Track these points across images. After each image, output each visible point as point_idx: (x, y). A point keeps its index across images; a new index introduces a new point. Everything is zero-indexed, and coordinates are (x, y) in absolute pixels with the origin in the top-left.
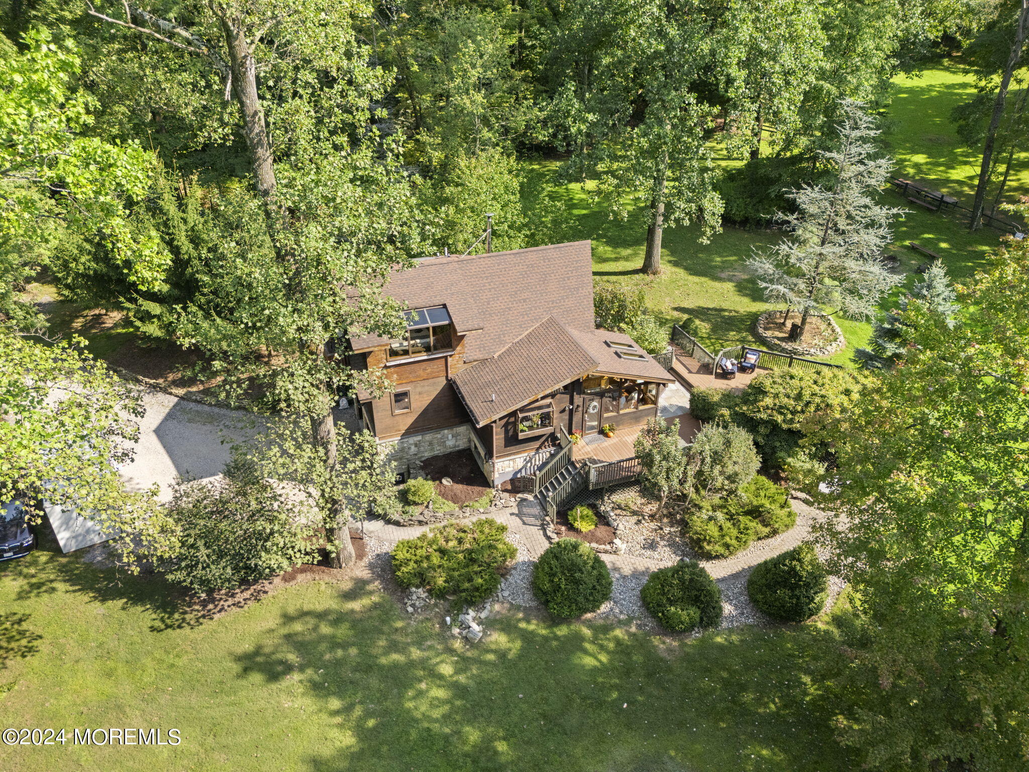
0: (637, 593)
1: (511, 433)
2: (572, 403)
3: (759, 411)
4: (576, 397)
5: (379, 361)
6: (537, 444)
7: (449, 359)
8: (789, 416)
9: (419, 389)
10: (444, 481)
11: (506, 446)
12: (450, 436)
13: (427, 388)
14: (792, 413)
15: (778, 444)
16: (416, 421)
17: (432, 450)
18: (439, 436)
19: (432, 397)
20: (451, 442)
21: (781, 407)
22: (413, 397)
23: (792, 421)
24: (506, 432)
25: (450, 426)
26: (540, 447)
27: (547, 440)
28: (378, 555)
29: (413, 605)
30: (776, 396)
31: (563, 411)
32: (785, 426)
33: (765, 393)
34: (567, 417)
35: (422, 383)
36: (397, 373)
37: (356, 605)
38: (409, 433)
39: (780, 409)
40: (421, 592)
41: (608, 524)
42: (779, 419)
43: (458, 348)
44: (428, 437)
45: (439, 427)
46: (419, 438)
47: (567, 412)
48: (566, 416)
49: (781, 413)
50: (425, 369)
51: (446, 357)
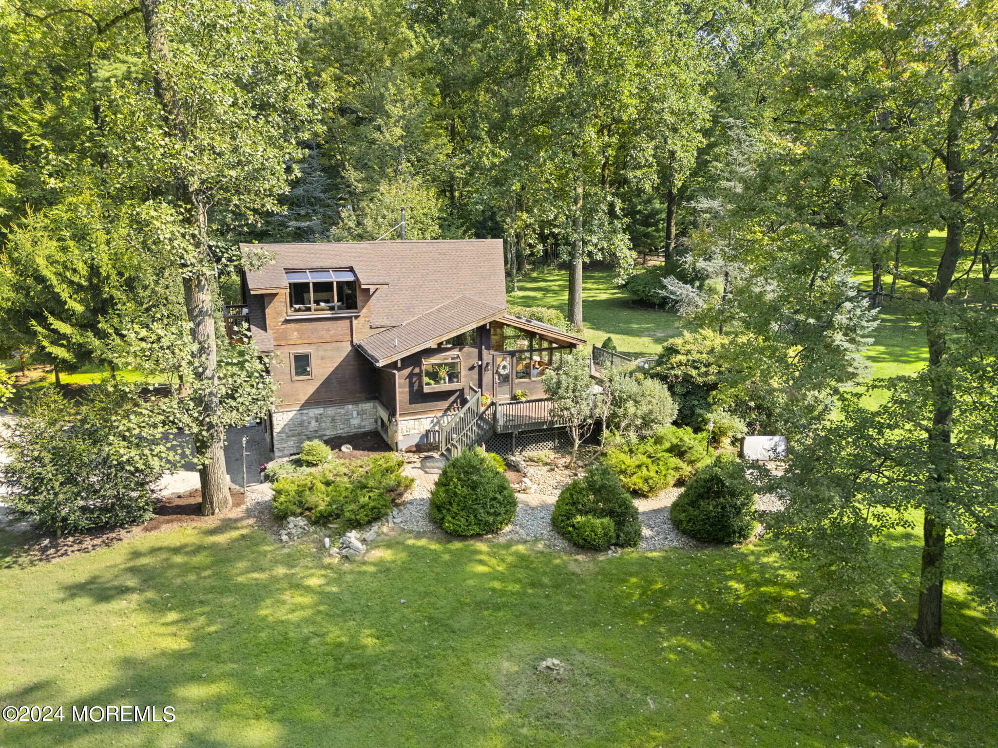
0: (548, 519)
1: (416, 387)
2: (480, 358)
3: (673, 368)
4: (485, 352)
5: (279, 314)
6: (445, 404)
7: (355, 322)
8: (703, 369)
9: (321, 353)
10: (344, 448)
11: (410, 403)
12: (355, 414)
13: (330, 353)
14: (706, 366)
15: (696, 403)
16: (317, 391)
17: (335, 428)
18: (343, 411)
19: (336, 365)
20: (355, 422)
21: (694, 361)
22: (314, 361)
23: (706, 374)
24: (411, 385)
25: (355, 402)
26: (448, 409)
27: (455, 401)
28: (258, 503)
29: (289, 534)
30: (689, 352)
31: (472, 368)
32: (700, 380)
33: (677, 352)
34: (476, 377)
35: (325, 346)
36: (298, 330)
37: (221, 539)
38: (309, 403)
39: (694, 365)
40: (301, 522)
41: (518, 471)
42: (694, 373)
43: (364, 311)
44: (331, 411)
45: (342, 402)
46: (321, 411)
47: (476, 370)
48: (475, 373)
49: (696, 368)
50: (328, 330)
51: (351, 318)
